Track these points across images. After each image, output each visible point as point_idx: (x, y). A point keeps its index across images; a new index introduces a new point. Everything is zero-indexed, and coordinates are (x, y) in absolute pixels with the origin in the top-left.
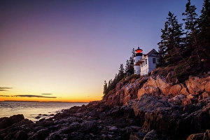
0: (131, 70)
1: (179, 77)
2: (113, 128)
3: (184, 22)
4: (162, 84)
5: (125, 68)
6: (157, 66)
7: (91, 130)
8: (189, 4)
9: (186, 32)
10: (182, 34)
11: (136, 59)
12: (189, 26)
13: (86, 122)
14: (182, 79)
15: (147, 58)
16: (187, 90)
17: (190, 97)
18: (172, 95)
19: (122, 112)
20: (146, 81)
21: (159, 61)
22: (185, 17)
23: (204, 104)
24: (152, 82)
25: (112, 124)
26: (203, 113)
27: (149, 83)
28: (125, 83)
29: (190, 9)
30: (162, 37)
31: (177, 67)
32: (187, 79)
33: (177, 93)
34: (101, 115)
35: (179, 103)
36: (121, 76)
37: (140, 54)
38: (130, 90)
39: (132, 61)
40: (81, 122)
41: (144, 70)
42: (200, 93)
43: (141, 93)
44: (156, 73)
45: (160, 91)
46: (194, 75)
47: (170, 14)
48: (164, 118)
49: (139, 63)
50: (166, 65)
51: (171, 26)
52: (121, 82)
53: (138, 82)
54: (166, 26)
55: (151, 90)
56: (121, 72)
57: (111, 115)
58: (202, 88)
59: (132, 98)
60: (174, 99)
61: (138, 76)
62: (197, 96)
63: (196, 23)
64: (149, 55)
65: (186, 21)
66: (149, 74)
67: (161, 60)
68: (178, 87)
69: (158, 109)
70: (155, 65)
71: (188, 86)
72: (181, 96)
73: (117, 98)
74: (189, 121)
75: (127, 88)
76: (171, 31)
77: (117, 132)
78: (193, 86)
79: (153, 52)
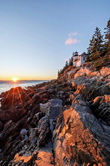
0: (71, 64)
1: (96, 67)
2: (62, 92)
4: (87, 71)
5: (68, 63)
6: (86, 61)
7: (52, 93)
9: (105, 41)
10: (102, 42)
11: (75, 58)
13: (50, 89)
14: (98, 69)
15: (80, 57)
16: (100, 74)
17: (101, 78)
18: (92, 77)
19: (66, 85)
20: (79, 70)
22: (106, 31)
23: (107, 82)
24: (82, 70)
25: (62, 90)
26: (106, 86)
27: (80, 71)
28: (68, 71)
30: (91, 45)
31: (96, 62)
32: (101, 68)
33: (95, 76)
34: (57, 86)
35: (95, 81)
36: (67, 67)
37: (77, 55)
38: (71, 74)
39: (73, 59)
40: (48, 89)
41: (78, 64)
42: (107, 76)
43: (76, 76)
44: (84, 65)
45: (86, 75)
46: (105, 66)
47: (97, 29)
48: (86, 88)
49: (76, 60)
50: (90, 61)
51: (96, 37)
52: (66, 70)
53: (75, 70)
54: (93, 37)
55: (81, 74)
56: (67, 65)
57: (61, 86)
58: (109, 73)
59: (71, 78)
60: (93, 79)
61: (75, 67)
62: (105, 77)
64: (82, 55)
65: (106, 34)
66: (81, 66)
67: (88, 58)
68: (96, 73)
69: (84, 84)
70: (84, 61)
71: (101, 73)
72: (96, 77)
73: (64, 78)
74: (98, 90)
75: (69, 73)
76: (96, 40)
77: (64, 94)
78: (104, 72)
79: (84, 54)
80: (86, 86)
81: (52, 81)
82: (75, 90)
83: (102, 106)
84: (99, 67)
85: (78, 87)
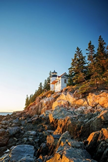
0: (48, 87)
1: (82, 94)
2: (33, 132)
3: (87, 55)
4: (71, 99)
5: (43, 85)
6: (68, 85)
7: (14, 136)
8: (90, 43)
10: (85, 63)
11: (52, 80)
12: (90, 58)
13: (10, 128)
14: (85, 95)
15: (60, 79)
16: (88, 103)
17: (89, 108)
18: (77, 107)
19: (40, 120)
20: (59, 96)
21: (69, 81)
22: (88, 52)
23: (99, 113)
24: (63, 96)
25: (32, 129)
26: (98, 119)
27: (61, 97)
28: (43, 97)
29: (91, 47)
30: (73, 65)
31: (81, 86)
32: (88, 95)
33: (81, 105)
34: (23, 123)
35: (82, 112)
36: (40, 91)
37: (55, 76)
38: (47, 103)
39: (49, 81)
40: (6, 128)
41: (58, 88)
42: (96, 105)
43: (55, 105)
44: (66, 90)
45: (69, 104)
46: (92, 92)
47: (78, 49)
48: (72, 123)
49: (55, 82)
50: (74, 85)
51: (78, 57)
52: (40, 96)
53: (53, 96)
54: (75, 57)
55: (62, 103)
56: (40, 88)
57: (31, 122)
58: (97, 102)
59: (48, 109)
60: (79, 109)
61: (53, 93)
62: (94, 107)
63: (94, 57)
64: (62, 77)
65: (88, 55)
66: (62, 91)
67: (71, 81)
68: (82, 100)
69: (68, 117)
70: (66, 85)
71: (88, 101)
72: (83, 107)
73: (37, 109)
74: (89, 124)
75: (44, 101)
76: (79, 61)
77: (36, 136)
78: (91, 100)
79: (65, 75)
80: (72, 120)
81: (14, 113)
82: (54, 129)
83: (102, 145)
84: (84, 93)
85: (60, 122)
